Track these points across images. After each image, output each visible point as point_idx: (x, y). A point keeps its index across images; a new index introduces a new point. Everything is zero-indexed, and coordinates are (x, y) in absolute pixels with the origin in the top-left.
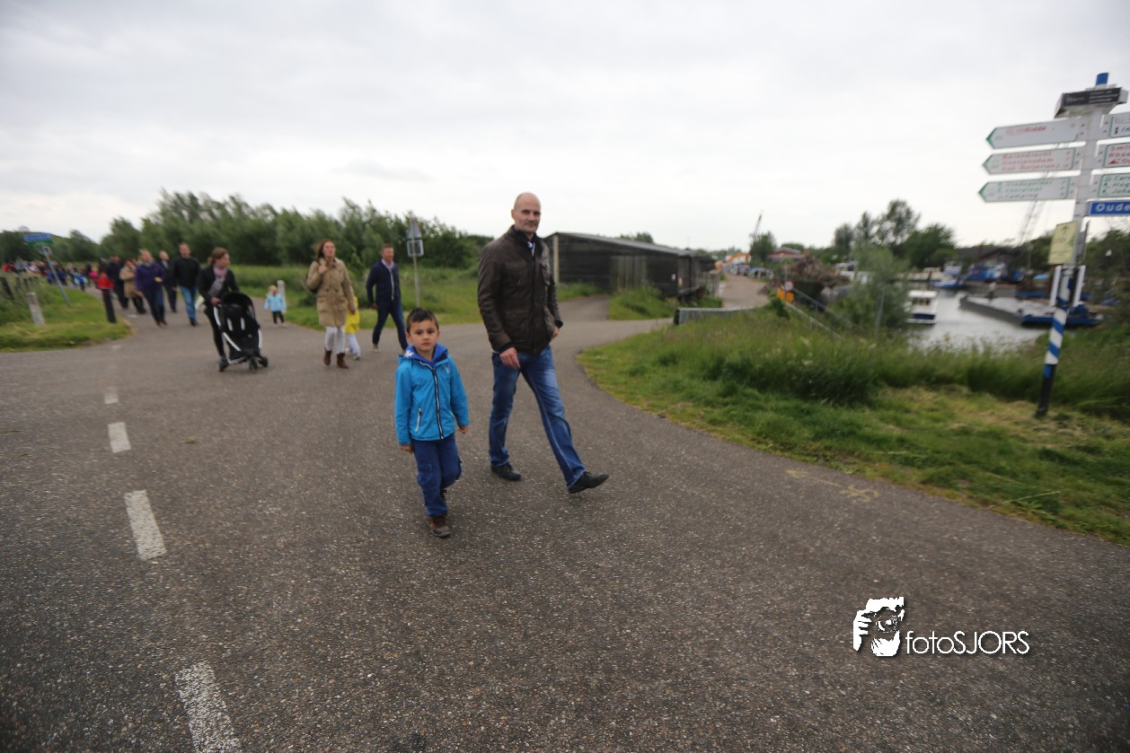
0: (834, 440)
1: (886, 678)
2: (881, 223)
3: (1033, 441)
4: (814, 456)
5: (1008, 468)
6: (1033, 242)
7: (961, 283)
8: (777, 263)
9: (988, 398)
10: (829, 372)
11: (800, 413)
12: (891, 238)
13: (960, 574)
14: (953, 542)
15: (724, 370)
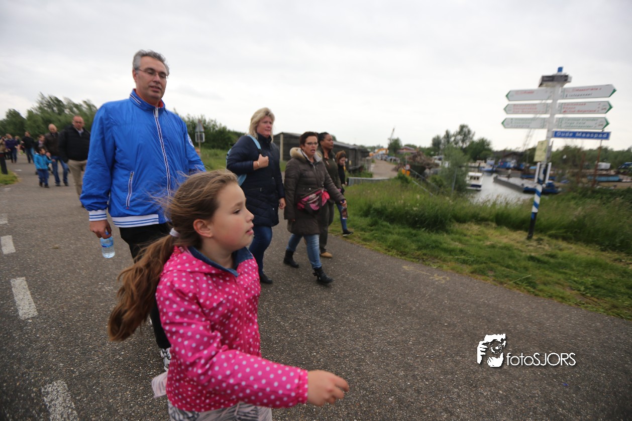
0: (428, 250)
1: (449, 375)
2: (455, 136)
3: (525, 252)
4: (418, 258)
5: (513, 265)
6: (530, 149)
7: (495, 169)
8: (402, 154)
9: (505, 229)
10: (426, 214)
11: (410, 236)
12: (460, 144)
13: (487, 320)
14: (485, 303)
15: (372, 212)
